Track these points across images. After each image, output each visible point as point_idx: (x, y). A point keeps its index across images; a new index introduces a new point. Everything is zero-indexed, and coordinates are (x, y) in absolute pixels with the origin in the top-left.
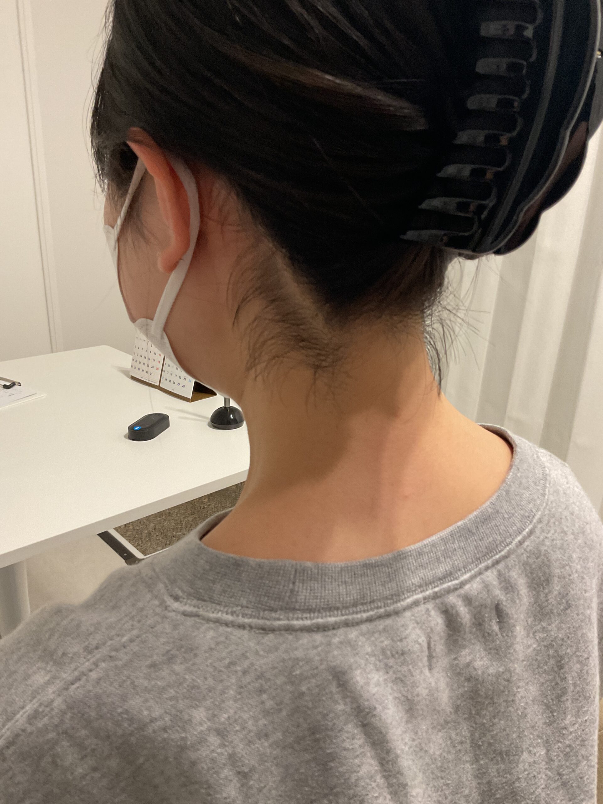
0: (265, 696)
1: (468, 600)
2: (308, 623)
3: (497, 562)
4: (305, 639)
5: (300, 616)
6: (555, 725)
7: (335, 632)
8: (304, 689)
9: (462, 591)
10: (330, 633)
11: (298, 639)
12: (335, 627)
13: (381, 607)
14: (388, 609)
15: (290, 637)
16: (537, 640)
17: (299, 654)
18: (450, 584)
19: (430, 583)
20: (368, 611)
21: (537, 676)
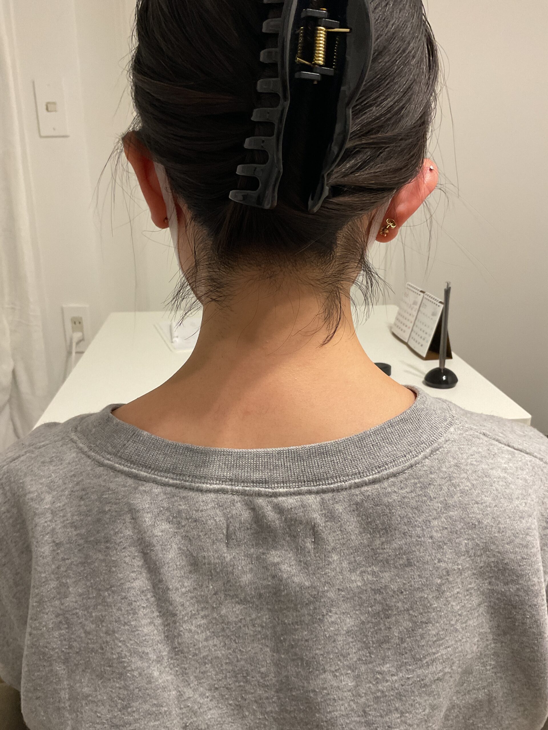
0: (82, 502)
1: (279, 510)
2: (126, 469)
3: (324, 492)
4: (121, 479)
5: (123, 463)
6: (370, 666)
7: (144, 483)
8: (107, 509)
9: (275, 500)
10: (140, 482)
11: (116, 477)
12: (146, 480)
13: (187, 481)
14: (193, 484)
15: (112, 473)
16: (363, 580)
17: (112, 486)
18: (263, 489)
19: (243, 482)
20: (176, 479)
21: (357, 612)
